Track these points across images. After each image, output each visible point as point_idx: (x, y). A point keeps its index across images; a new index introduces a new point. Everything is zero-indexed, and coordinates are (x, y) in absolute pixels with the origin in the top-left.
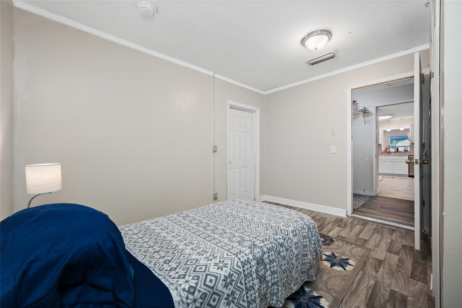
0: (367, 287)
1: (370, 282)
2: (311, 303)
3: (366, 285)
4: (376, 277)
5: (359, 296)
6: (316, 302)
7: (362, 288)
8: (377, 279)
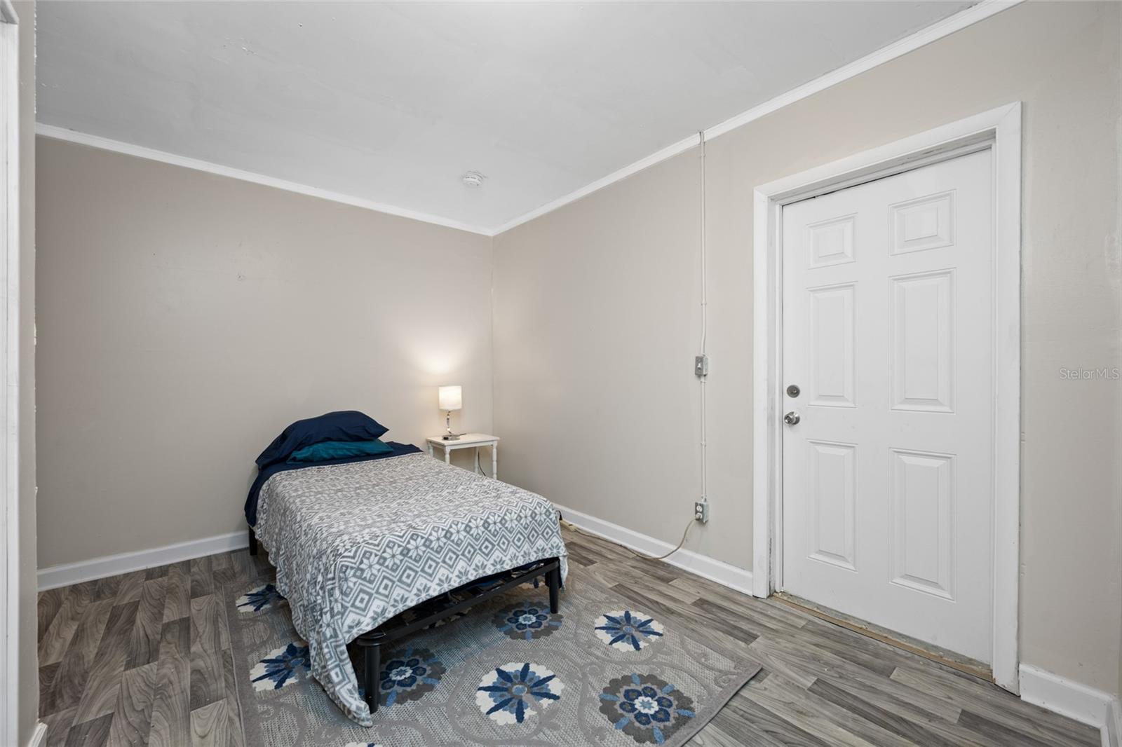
0: (200, 637)
1: (200, 646)
2: (283, 667)
3: (204, 637)
4: (192, 660)
5: (206, 619)
6: (278, 674)
7: (207, 629)
8: (188, 658)
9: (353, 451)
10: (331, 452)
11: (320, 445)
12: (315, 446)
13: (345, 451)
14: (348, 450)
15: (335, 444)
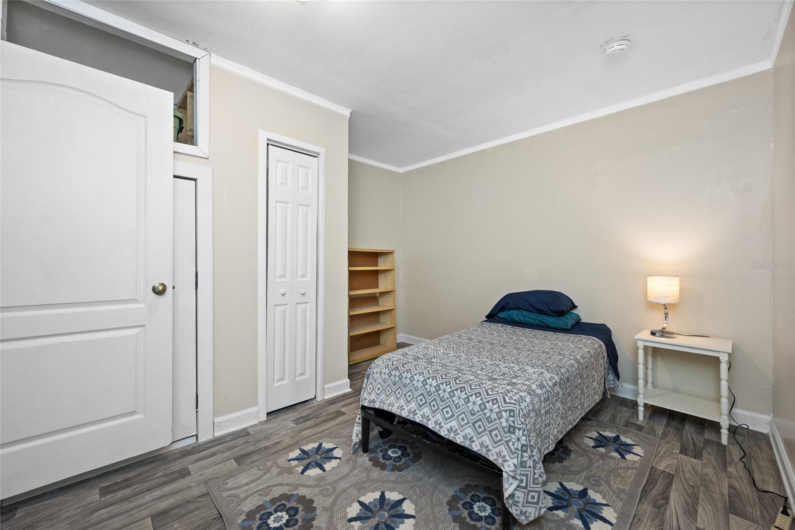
9: (536, 321)
10: (521, 318)
11: (515, 311)
12: (511, 312)
13: (530, 319)
14: (533, 319)
15: (525, 313)
